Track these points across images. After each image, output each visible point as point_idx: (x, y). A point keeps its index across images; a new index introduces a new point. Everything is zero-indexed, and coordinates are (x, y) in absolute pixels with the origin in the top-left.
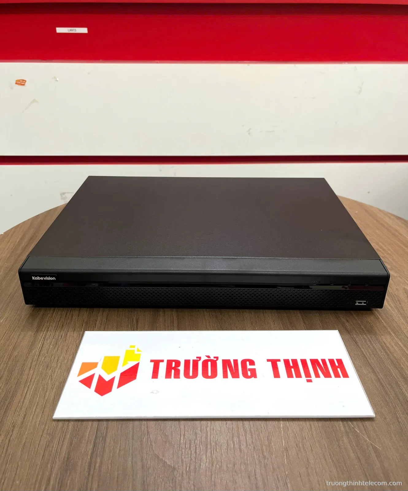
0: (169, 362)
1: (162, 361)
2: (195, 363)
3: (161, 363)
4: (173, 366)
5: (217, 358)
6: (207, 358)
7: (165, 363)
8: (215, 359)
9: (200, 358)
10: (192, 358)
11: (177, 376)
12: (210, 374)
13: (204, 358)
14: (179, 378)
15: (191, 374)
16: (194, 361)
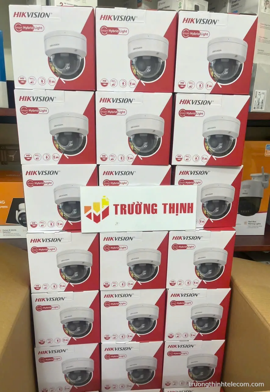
0: (122, 205)
1: (119, 205)
2: (133, 205)
3: (118, 206)
4: (123, 208)
5: (141, 203)
6: (137, 203)
7: (120, 205)
8: (141, 204)
9: (134, 203)
10: (131, 203)
11: (125, 213)
12: (138, 212)
13: (136, 203)
14: (126, 214)
15: (131, 212)
16: (132, 205)
